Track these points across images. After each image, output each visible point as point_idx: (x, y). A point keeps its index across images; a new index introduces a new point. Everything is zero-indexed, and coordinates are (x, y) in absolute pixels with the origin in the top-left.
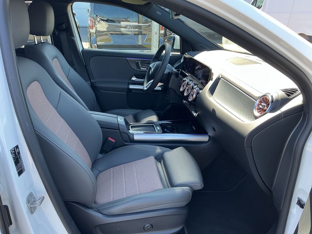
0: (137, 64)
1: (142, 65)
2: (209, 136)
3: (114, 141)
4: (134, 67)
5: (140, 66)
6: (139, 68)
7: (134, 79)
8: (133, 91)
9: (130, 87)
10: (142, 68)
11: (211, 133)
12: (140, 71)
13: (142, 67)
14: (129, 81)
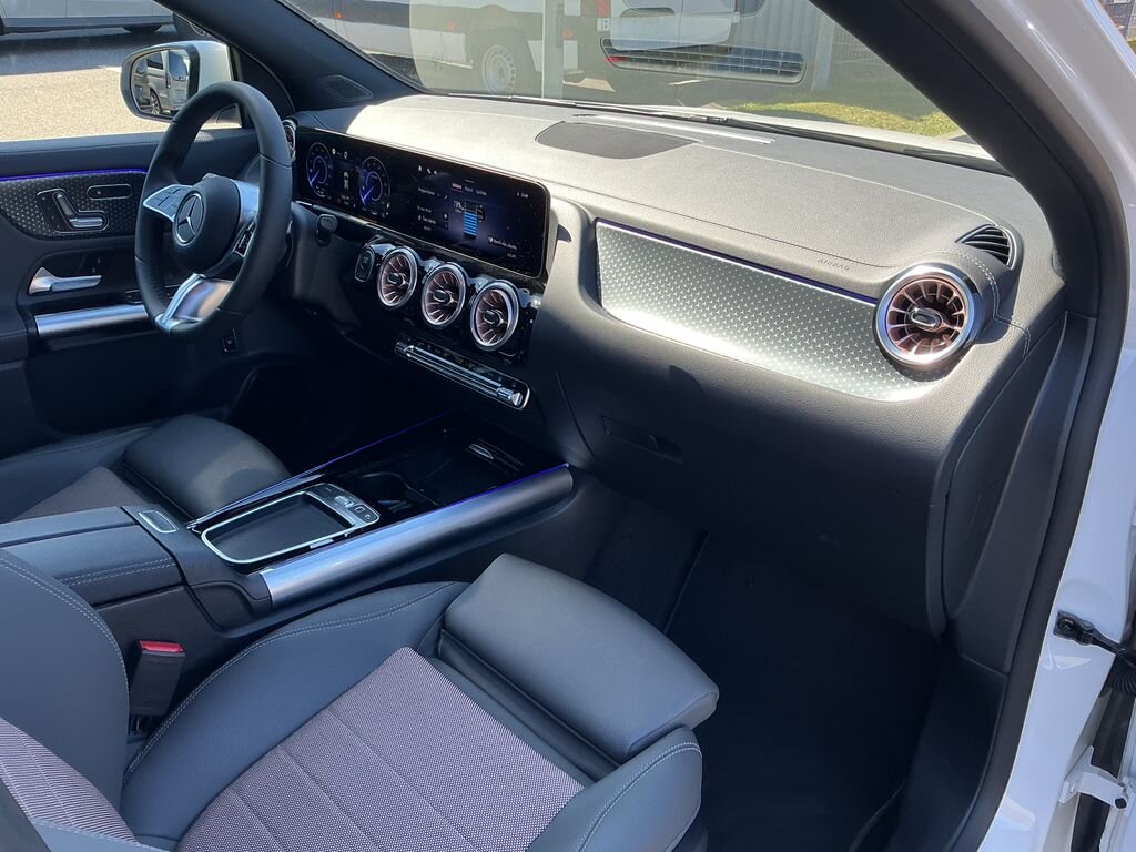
0: (48, 205)
1: (75, 208)
2: (572, 469)
3: (172, 650)
4: (35, 221)
5: (68, 213)
6: (63, 222)
7: (41, 283)
8: (55, 346)
9: (42, 329)
10: (78, 223)
11: (576, 454)
12: (70, 237)
13: (78, 217)
14: (23, 301)
